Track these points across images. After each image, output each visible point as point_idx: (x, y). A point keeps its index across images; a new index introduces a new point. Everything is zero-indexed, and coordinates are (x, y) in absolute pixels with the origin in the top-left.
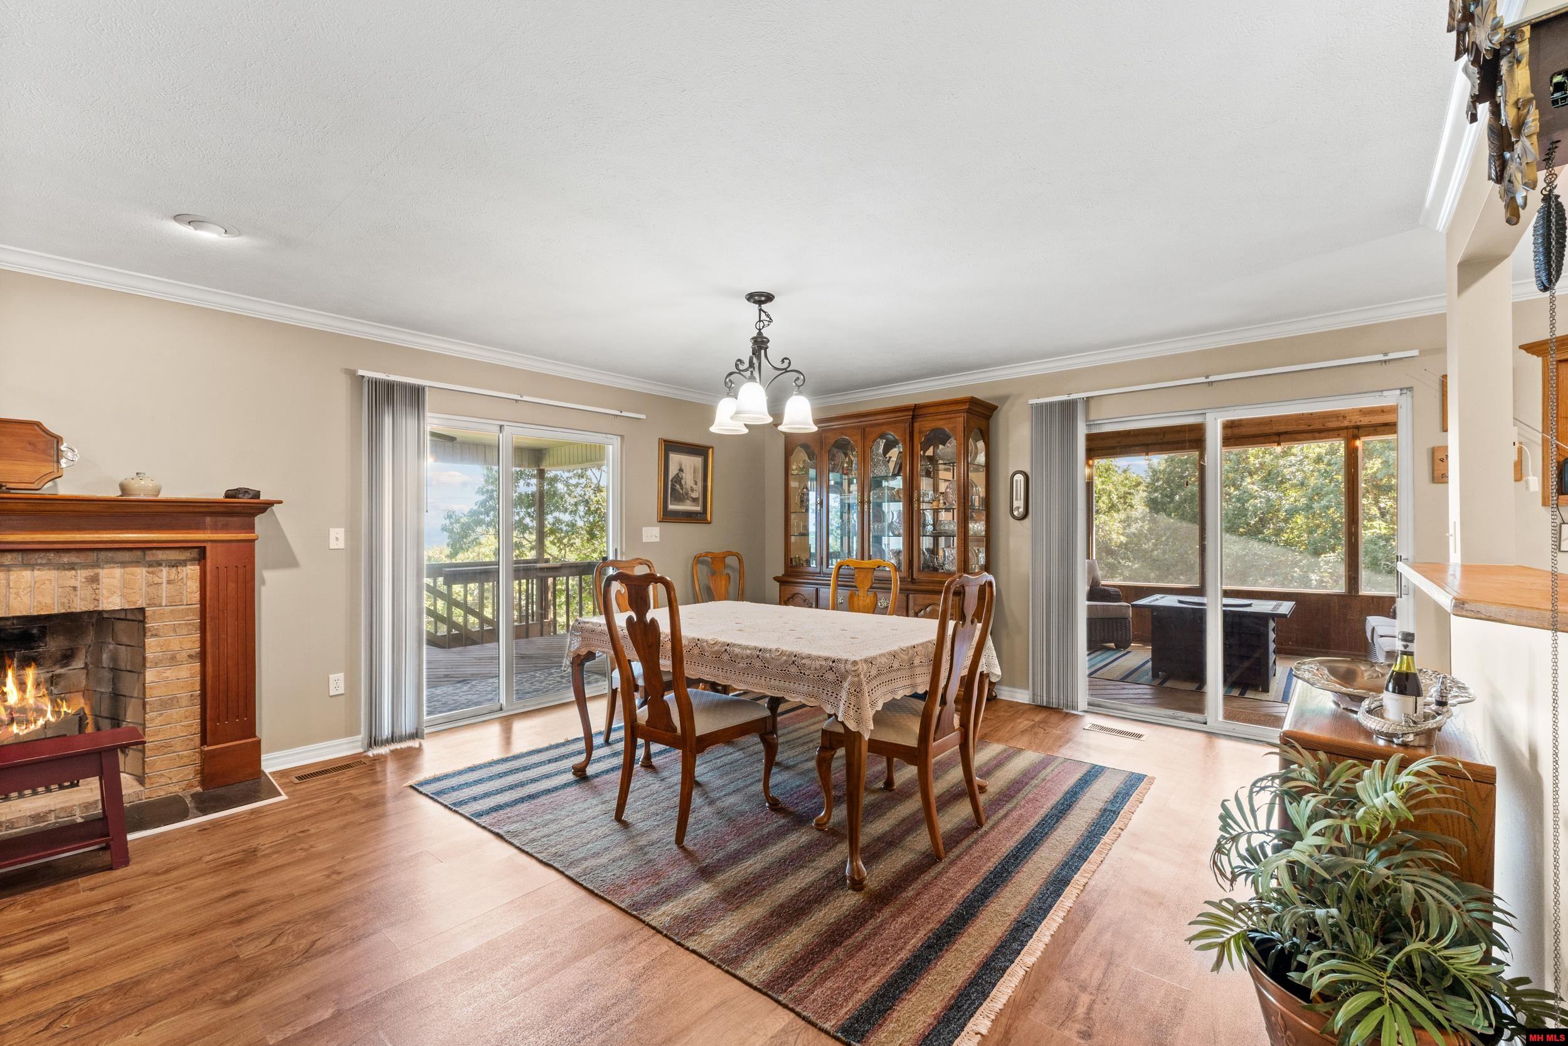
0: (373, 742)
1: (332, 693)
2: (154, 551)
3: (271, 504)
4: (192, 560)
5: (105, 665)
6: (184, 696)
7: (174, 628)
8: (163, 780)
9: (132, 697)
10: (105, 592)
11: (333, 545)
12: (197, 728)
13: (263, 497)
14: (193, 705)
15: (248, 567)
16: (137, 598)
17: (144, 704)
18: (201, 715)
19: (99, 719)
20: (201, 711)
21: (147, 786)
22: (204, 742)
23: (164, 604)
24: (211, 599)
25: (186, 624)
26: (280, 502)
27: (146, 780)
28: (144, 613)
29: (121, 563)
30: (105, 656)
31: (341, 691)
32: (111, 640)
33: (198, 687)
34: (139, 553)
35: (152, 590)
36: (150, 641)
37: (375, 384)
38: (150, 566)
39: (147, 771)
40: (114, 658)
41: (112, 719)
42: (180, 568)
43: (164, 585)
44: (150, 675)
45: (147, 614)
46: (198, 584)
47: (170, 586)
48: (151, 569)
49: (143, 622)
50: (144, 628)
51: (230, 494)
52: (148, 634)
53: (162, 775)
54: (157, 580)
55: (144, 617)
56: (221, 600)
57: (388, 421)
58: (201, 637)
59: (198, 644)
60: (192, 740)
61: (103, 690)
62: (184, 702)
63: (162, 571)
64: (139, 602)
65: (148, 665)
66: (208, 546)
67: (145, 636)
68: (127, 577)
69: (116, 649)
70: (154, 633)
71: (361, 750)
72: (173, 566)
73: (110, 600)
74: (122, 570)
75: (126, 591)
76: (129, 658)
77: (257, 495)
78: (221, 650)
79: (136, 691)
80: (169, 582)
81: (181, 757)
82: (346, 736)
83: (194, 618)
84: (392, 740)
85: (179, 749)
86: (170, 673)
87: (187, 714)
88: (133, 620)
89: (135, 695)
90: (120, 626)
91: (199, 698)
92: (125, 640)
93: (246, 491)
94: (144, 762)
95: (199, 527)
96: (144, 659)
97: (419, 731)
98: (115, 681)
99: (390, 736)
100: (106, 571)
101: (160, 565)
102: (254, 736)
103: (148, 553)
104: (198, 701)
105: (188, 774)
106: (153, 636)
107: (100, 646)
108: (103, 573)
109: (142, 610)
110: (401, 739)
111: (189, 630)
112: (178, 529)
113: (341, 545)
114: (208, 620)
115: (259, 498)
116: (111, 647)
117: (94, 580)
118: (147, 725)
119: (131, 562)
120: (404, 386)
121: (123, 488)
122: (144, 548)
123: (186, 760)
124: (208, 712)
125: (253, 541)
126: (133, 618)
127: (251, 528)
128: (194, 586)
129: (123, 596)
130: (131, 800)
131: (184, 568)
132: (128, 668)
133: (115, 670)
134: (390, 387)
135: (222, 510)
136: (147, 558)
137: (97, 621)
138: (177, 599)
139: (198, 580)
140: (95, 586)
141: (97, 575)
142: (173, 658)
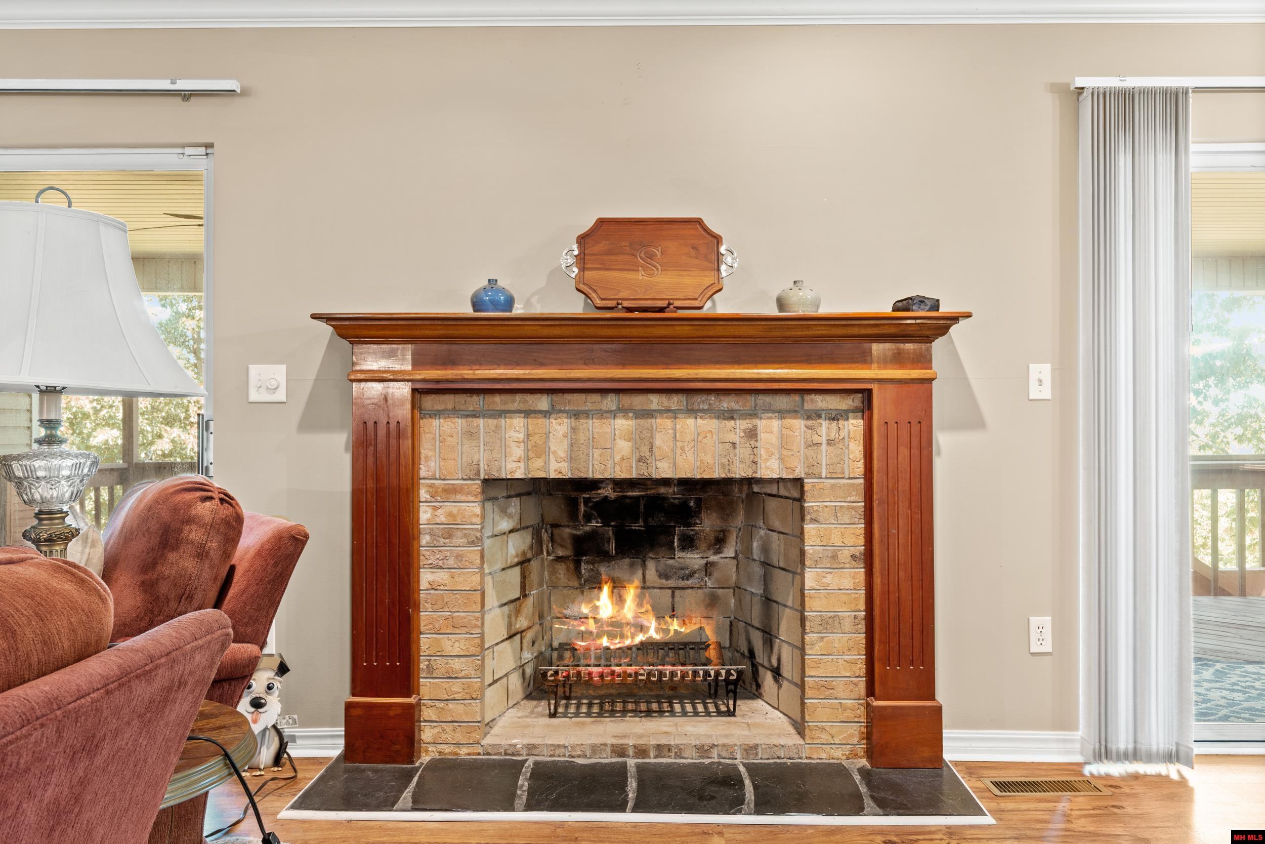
0: (1104, 753)
1: (1034, 649)
2: (813, 396)
3: (954, 319)
4: (855, 410)
5: (755, 557)
6: (847, 616)
7: (835, 512)
8: (825, 737)
9: (785, 606)
10: (763, 452)
11: (1035, 393)
12: (861, 668)
13: (944, 309)
14: (857, 632)
15: (923, 423)
16: (796, 464)
17: (803, 620)
18: (867, 648)
19: (750, 628)
20: (867, 644)
21: (807, 738)
22: (871, 691)
23: (824, 476)
24: (878, 472)
25: (848, 507)
26: (968, 316)
27: (807, 731)
28: (802, 486)
29: (779, 412)
30: (755, 544)
31: (1047, 647)
32: (761, 524)
33: (862, 606)
34: (797, 398)
35: (811, 452)
36: (809, 528)
37: (1102, 96)
38: (809, 418)
39: (807, 718)
40: (765, 549)
41: (764, 631)
42: (841, 422)
43: (824, 446)
44: (810, 578)
45: (807, 487)
46: (861, 448)
47: (831, 449)
48: (810, 423)
49: (800, 499)
50: (802, 508)
51: (903, 305)
52: (808, 517)
53: (823, 729)
54: (816, 439)
55: (802, 492)
56: (890, 474)
57: (1123, 162)
58: (866, 528)
59: (861, 541)
60: (856, 685)
61: (753, 590)
62: (847, 625)
63: (821, 425)
64: (797, 470)
65: (807, 563)
66: (875, 387)
67: (803, 519)
68: (785, 432)
69: (767, 535)
70: (813, 516)
71: (1079, 759)
72: (833, 419)
73: (768, 464)
74: (780, 422)
75: (785, 452)
76: (782, 551)
77: (935, 306)
78: (891, 552)
79: (791, 598)
80: (830, 442)
81: (844, 708)
82: (1054, 728)
83: (857, 499)
84: (1135, 755)
85: (842, 695)
86: (830, 579)
87: (851, 644)
88: (787, 498)
89: (790, 603)
90: (772, 505)
91: (863, 622)
92: (777, 524)
93: (922, 300)
94: (803, 704)
95: (864, 359)
96: (802, 553)
97: (1182, 749)
98: (766, 580)
99: (1131, 747)
100: (764, 422)
101: (819, 417)
102: (932, 697)
103: (807, 398)
104: (862, 627)
105: (852, 736)
106: (814, 521)
107: (749, 530)
108: (762, 424)
109: (798, 482)
110: (1150, 758)
111: (852, 517)
112: (842, 363)
113: (1046, 392)
114: (875, 504)
115: (938, 310)
116: (762, 532)
117: (752, 434)
118: (808, 651)
119: (789, 411)
120: (1150, 94)
121: (781, 303)
122: (803, 390)
123: (849, 714)
124: (877, 647)
125: (930, 381)
126: (787, 494)
127: (925, 360)
128: (856, 449)
129: (781, 459)
130: (792, 755)
131: (846, 423)
132: (782, 565)
133: (766, 564)
134: (1127, 96)
135: (892, 330)
136: (807, 406)
137: (747, 495)
138: (838, 468)
139: (862, 442)
140: (753, 442)
141: (755, 427)
142: (834, 557)
